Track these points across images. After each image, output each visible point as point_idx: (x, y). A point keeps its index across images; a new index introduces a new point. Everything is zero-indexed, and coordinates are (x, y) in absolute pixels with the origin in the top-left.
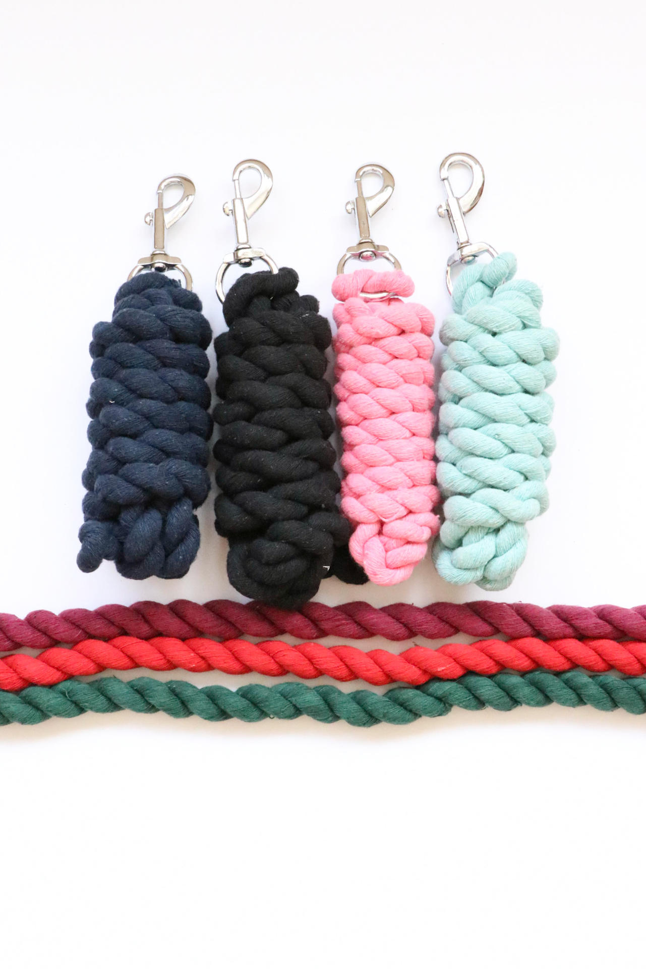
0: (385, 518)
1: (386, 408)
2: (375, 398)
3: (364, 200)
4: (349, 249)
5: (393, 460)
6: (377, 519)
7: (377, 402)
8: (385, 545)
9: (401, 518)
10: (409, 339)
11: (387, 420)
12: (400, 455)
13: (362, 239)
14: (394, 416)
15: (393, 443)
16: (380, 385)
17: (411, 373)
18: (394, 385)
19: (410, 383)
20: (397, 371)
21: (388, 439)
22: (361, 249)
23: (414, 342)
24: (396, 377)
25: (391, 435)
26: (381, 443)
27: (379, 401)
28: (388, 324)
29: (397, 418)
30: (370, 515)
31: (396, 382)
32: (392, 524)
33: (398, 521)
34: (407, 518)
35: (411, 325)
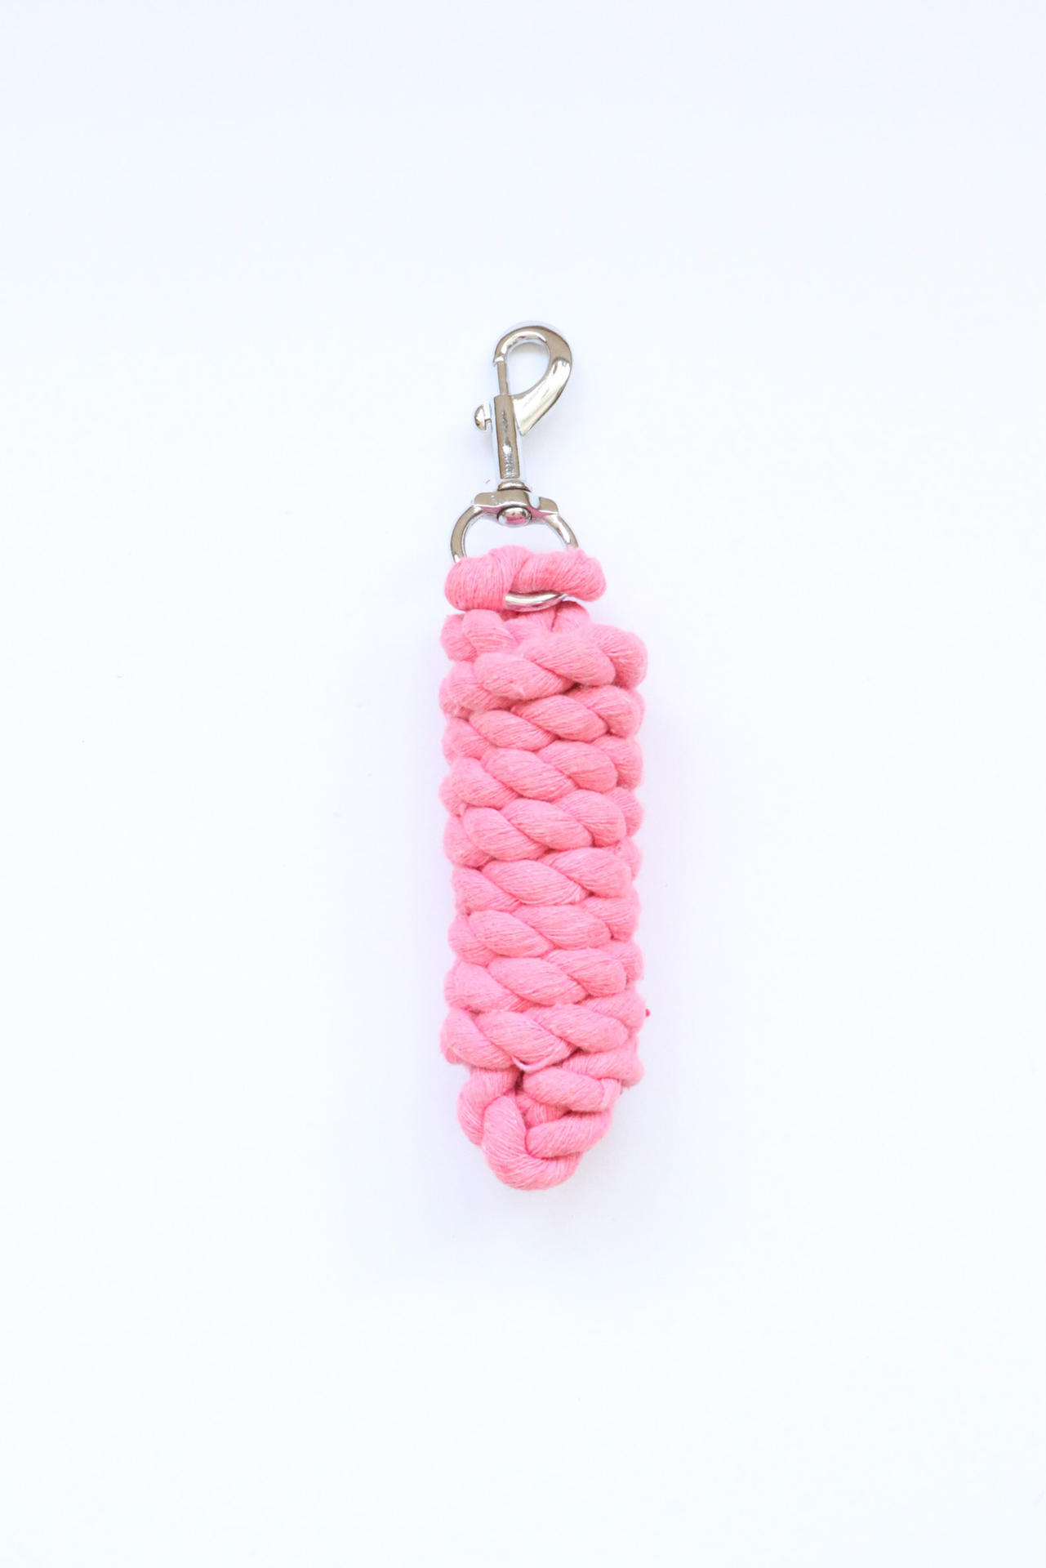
0: (524, 1063)
1: (536, 842)
2: (513, 821)
3: (510, 398)
4: (480, 498)
5: (545, 947)
6: (508, 1064)
7: (519, 830)
8: (524, 1114)
9: (559, 1064)
10: (587, 701)
11: (537, 864)
12: (560, 938)
13: (505, 483)
14: (549, 858)
15: (547, 915)
16: (524, 794)
17: (589, 771)
18: (552, 796)
19: (587, 789)
20: (559, 766)
21: (538, 905)
22: (505, 501)
23: (596, 708)
24: (558, 779)
25: (543, 898)
26: (524, 911)
27: (522, 827)
28: (543, 673)
29: (558, 861)
30: (496, 1055)
31: (558, 789)
32: (540, 1077)
33: (554, 1071)
34: (572, 1062)
35: (591, 675)
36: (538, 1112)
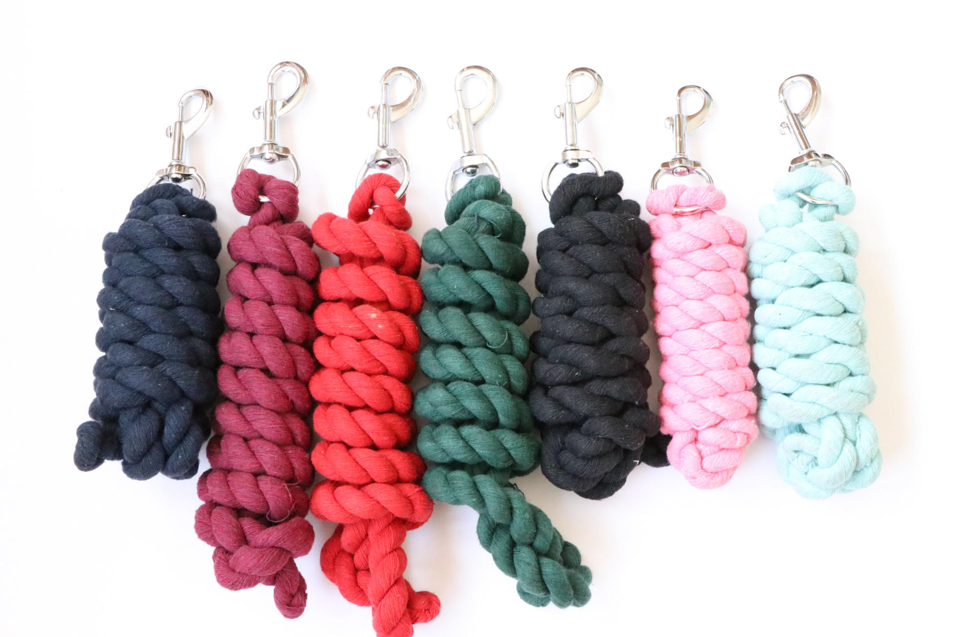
0: (698, 426)
1: (696, 320)
2: (684, 311)
8: (699, 452)
9: (714, 426)
10: (716, 252)
11: (696, 331)
13: (677, 155)
14: (702, 327)
16: (689, 297)
18: (701, 297)
20: (703, 283)
22: (676, 164)
24: (704, 289)
27: (688, 313)
28: (693, 240)
29: (706, 329)
30: (684, 424)
31: (704, 294)
32: (705, 433)
33: (712, 429)
34: (720, 426)
35: (716, 239)
36: (706, 450)
